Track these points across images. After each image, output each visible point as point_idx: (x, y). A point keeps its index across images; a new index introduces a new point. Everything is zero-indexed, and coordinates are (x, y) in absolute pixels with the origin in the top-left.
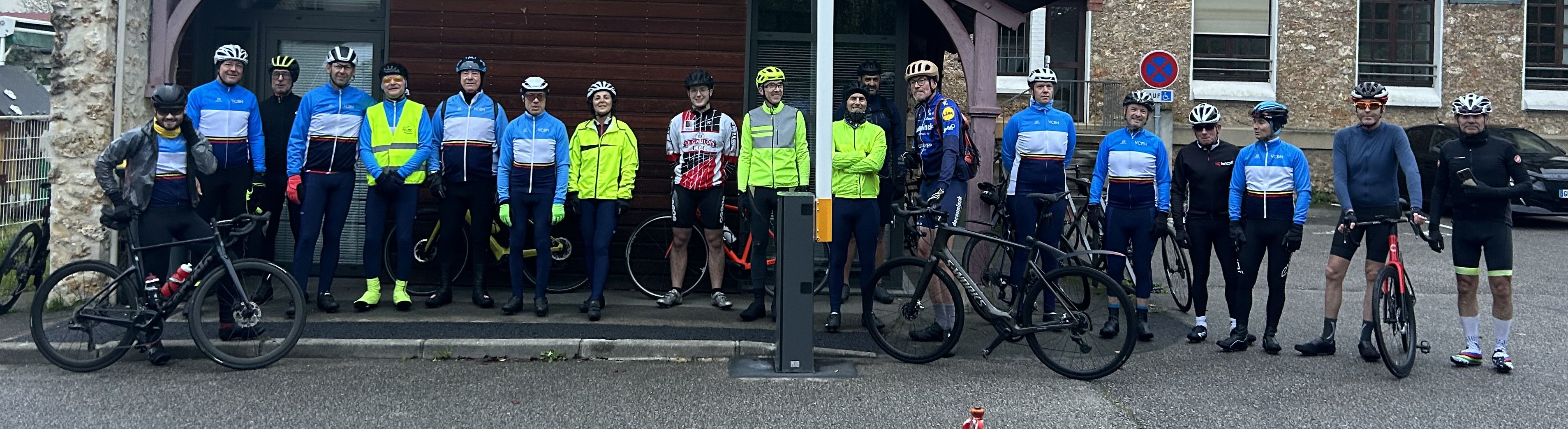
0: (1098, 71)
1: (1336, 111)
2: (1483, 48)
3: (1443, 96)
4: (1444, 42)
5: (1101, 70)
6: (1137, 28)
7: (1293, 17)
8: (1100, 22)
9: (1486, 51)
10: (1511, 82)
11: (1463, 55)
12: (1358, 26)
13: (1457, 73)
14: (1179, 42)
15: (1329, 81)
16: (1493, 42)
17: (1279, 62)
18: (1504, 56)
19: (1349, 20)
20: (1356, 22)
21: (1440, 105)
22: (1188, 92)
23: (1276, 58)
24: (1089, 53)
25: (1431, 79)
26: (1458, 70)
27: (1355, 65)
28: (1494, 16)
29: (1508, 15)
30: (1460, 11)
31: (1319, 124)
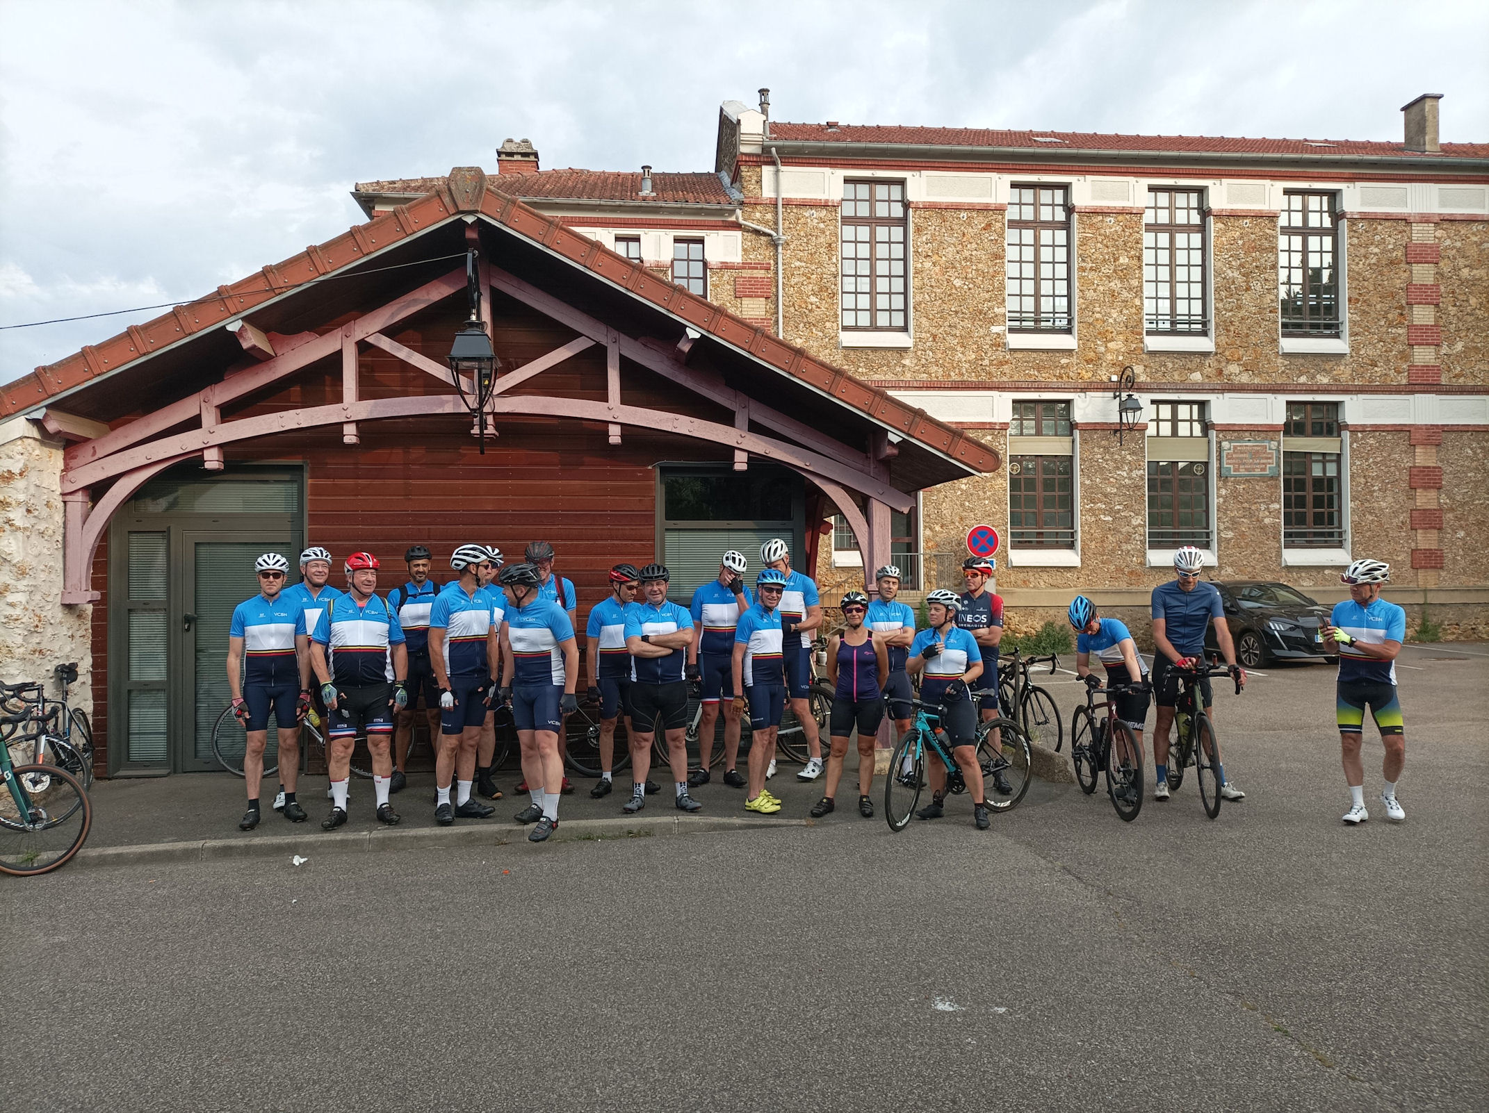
0: (930, 544)
1: (1132, 573)
2: (1250, 514)
3: (1219, 557)
4: (1218, 510)
5: (933, 543)
7: (1092, 493)
8: (929, 501)
9: (1251, 517)
10: (1273, 543)
11: (1233, 521)
12: (1146, 499)
13: (1229, 536)
14: (998, 516)
15: (1124, 547)
16: (1257, 510)
17: (1083, 532)
18: (1267, 521)
19: (1139, 494)
20: (1145, 495)
21: (1217, 565)
22: (1007, 560)
23: (1079, 528)
24: (922, 528)
25: (1208, 542)
26: (1230, 534)
27: (1145, 532)
28: (1258, 488)
29: (1268, 486)
30: (1230, 484)
31: (1117, 584)
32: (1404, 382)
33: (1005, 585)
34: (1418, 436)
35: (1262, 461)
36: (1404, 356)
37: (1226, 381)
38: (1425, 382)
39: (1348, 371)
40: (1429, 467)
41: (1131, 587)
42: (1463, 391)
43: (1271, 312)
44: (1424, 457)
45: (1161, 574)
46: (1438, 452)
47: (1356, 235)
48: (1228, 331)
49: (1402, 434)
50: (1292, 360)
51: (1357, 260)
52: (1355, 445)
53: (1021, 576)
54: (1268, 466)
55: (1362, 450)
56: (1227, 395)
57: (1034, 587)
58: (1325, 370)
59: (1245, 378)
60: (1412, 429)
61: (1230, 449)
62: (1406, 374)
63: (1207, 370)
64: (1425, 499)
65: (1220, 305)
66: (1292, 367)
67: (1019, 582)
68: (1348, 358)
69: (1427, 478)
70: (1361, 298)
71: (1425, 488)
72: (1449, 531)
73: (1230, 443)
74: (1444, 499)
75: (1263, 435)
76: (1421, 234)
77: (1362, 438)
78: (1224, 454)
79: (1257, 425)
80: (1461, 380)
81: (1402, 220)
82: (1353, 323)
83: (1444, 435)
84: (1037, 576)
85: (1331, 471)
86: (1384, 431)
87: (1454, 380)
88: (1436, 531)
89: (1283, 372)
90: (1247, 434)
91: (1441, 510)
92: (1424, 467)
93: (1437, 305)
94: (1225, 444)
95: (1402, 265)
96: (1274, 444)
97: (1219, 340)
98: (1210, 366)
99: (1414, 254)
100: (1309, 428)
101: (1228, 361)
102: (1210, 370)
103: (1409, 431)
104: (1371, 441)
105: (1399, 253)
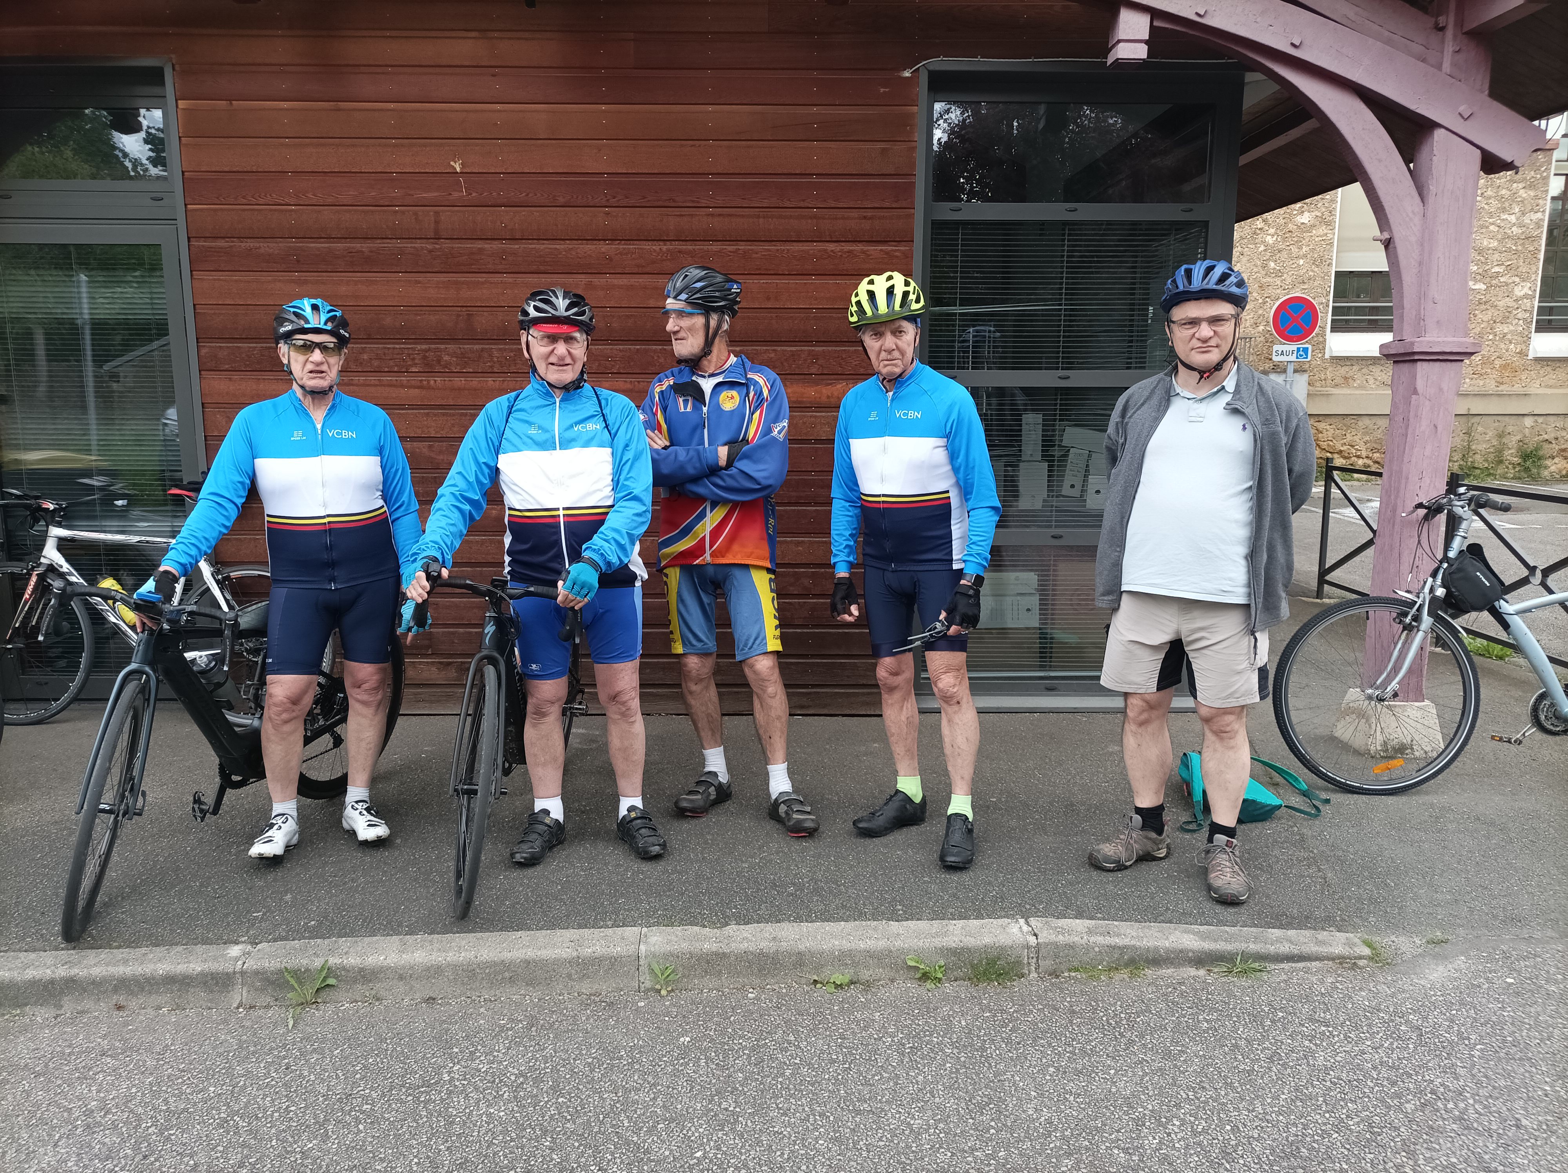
1: (1504, 367)
6: (1264, 267)
12: (1542, 256)
14: (1316, 284)
15: (1500, 328)
19: (1531, 248)
20: (1540, 251)
22: (1324, 348)
27: (1533, 307)
31: (1481, 383)
33: (1318, 384)
41: (1502, 388)
45: (1549, 369)
53: (1343, 371)
57: (1360, 387)
67: (1338, 380)
84: (1365, 371)
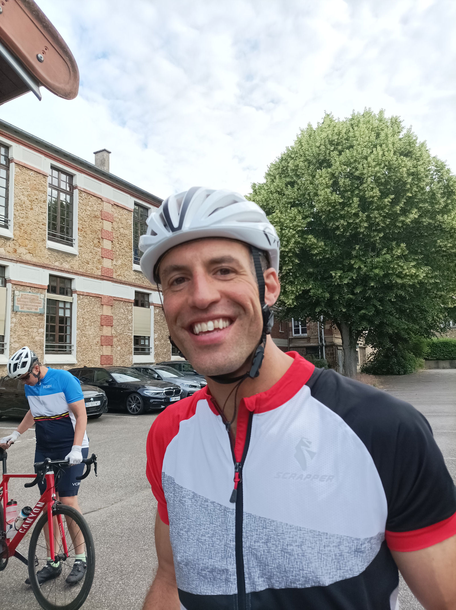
2: (28, 334)
9: (29, 336)
10: (39, 351)
11: (19, 338)
13: (16, 347)
16: (32, 332)
18: (37, 338)
25: (3, 350)
28: (33, 319)
29: (38, 319)
30: (18, 316)
32: (100, 274)
34: (105, 301)
35: (36, 304)
36: (99, 261)
37: (18, 256)
38: (108, 276)
39: (77, 264)
40: (108, 316)
42: (121, 283)
43: (43, 224)
44: (107, 311)
46: (112, 309)
47: (82, 198)
48: (21, 229)
49: (98, 299)
50: (53, 253)
51: (82, 211)
52: (79, 302)
54: (39, 307)
55: (82, 304)
56: (19, 265)
58: (67, 261)
59: (28, 257)
60: (102, 297)
61: (19, 296)
62: (100, 270)
63: (8, 249)
64: (107, 331)
65: (17, 213)
66: (52, 256)
68: (77, 257)
69: (107, 321)
70: (83, 229)
71: (107, 326)
72: (115, 347)
73: (19, 292)
74: (113, 332)
75: (37, 290)
76: (107, 208)
77: (82, 299)
78: (16, 298)
79: (34, 284)
80: (120, 278)
81: (100, 198)
82: (80, 241)
83: (114, 301)
85: (68, 314)
86: (91, 296)
87: (118, 277)
88: (110, 347)
89: (48, 258)
90: (29, 288)
91: (112, 336)
92: (106, 316)
93: (112, 241)
94: (17, 293)
95: (99, 219)
96: (42, 296)
97: (15, 233)
98: (9, 246)
99: (104, 217)
100: (58, 290)
101: (20, 246)
102: (10, 248)
103: (101, 298)
104: (86, 300)
105: (98, 213)
